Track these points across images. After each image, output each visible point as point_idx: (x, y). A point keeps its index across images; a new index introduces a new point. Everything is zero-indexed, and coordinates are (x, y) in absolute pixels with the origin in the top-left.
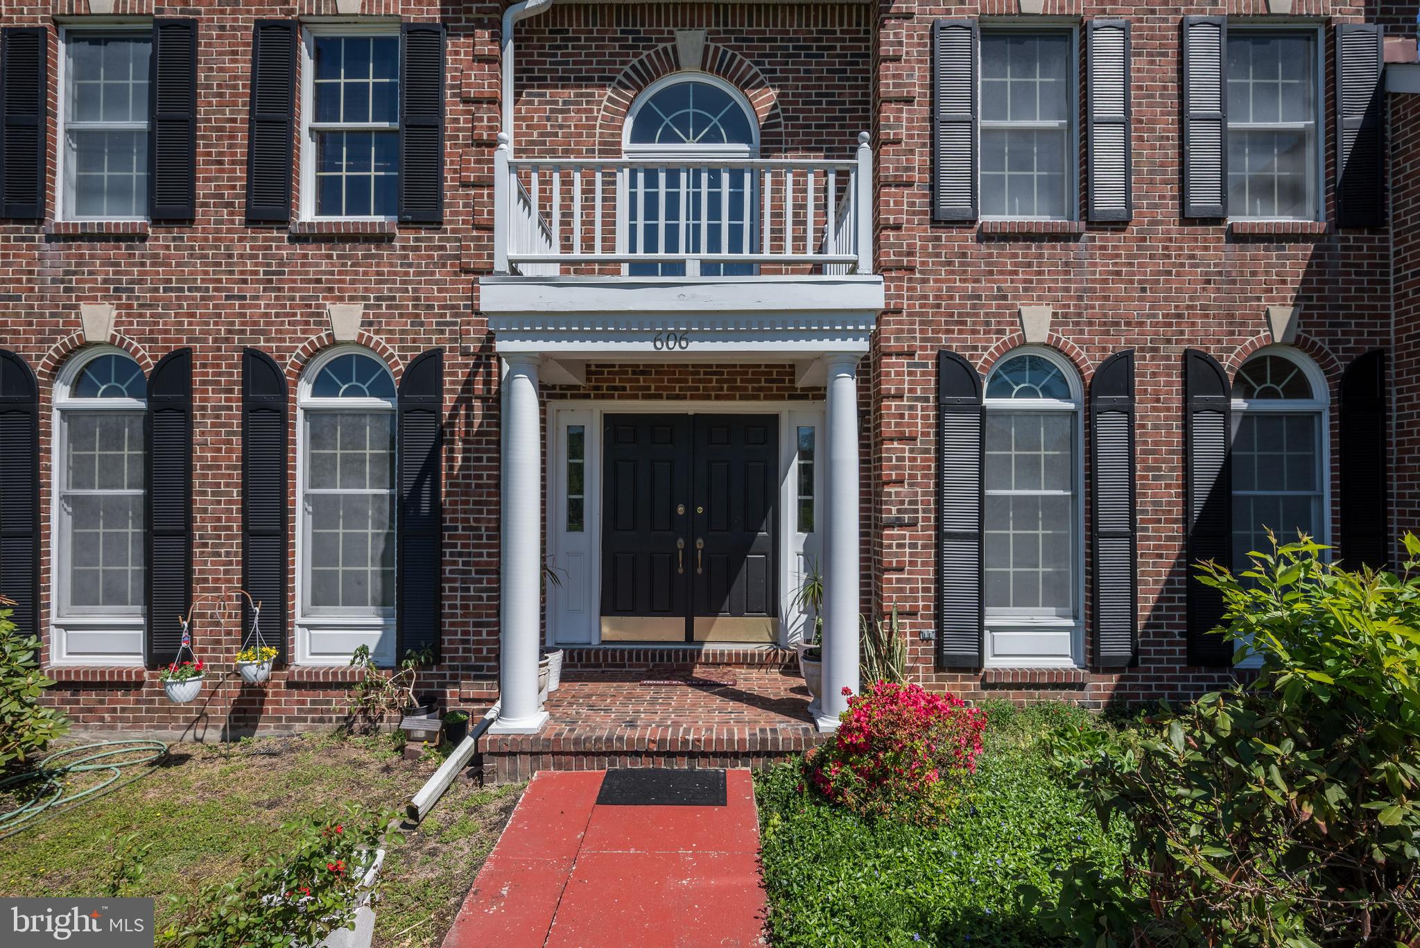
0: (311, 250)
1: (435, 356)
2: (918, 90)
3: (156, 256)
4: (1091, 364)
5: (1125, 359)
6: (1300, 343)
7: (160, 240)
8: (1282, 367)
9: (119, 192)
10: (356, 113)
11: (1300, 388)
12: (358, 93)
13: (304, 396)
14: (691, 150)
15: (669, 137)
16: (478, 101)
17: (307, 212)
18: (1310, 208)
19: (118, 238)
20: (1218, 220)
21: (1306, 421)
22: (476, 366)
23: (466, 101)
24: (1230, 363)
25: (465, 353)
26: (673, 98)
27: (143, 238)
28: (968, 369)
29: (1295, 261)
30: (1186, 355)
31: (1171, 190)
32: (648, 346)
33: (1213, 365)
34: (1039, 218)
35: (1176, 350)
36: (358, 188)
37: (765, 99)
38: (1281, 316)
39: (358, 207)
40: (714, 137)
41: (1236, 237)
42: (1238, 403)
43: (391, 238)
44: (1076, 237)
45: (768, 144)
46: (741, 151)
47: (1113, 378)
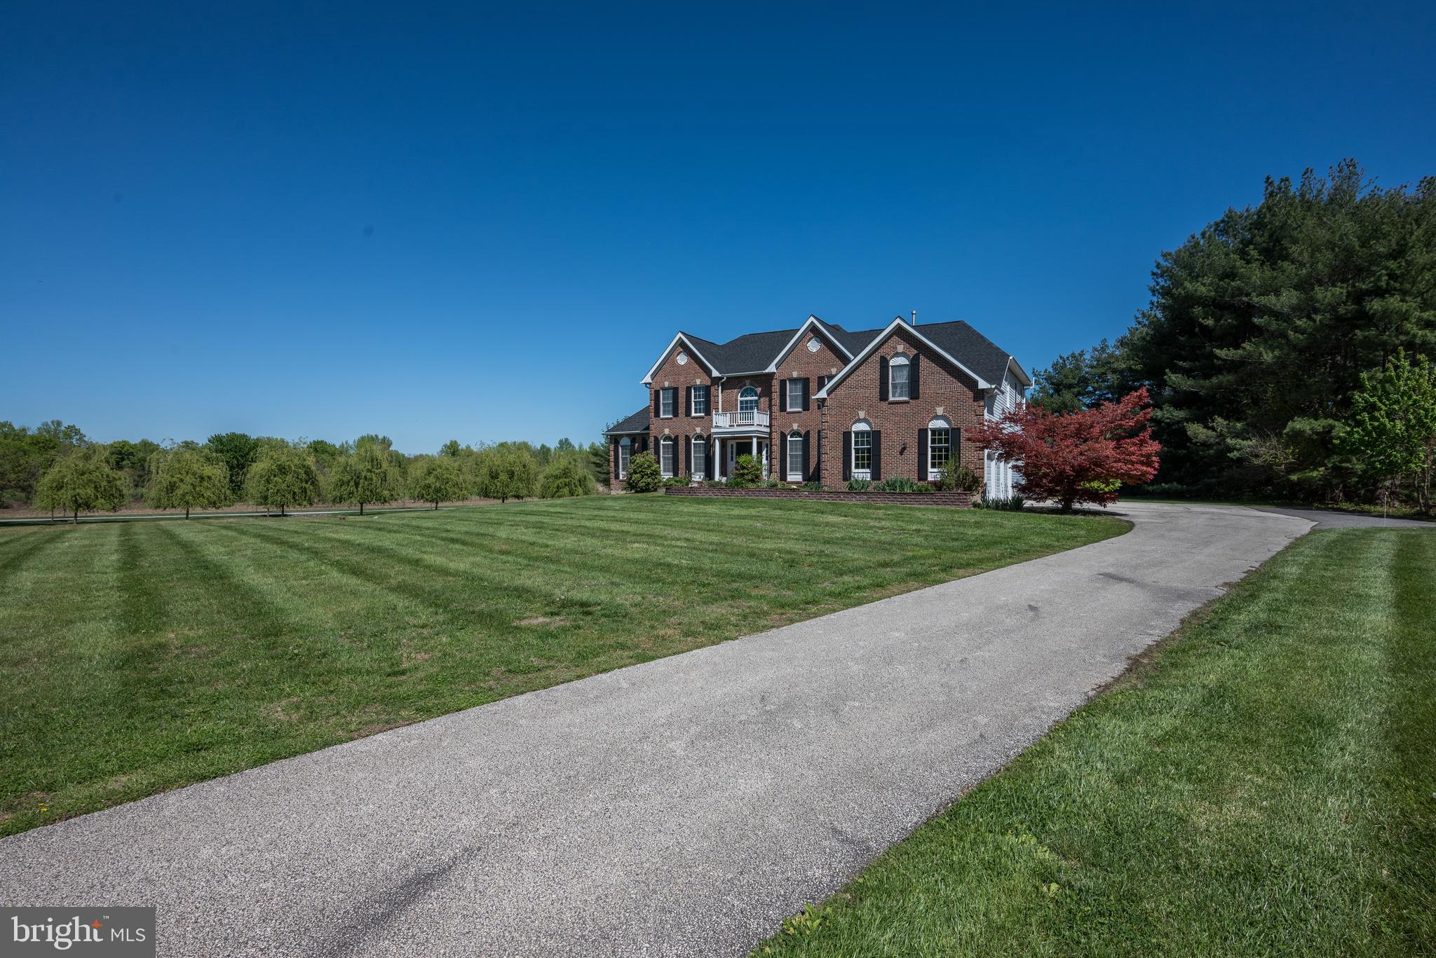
0: (694, 419)
2: (778, 390)
3: (674, 422)
5: (809, 431)
7: (674, 419)
9: (668, 411)
10: (700, 398)
12: (699, 395)
13: (693, 441)
14: (749, 398)
15: (745, 396)
16: (716, 396)
17: (693, 414)
19: (669, 419)
23: (714, 396)
26: (746, 390)
27: (672, 419)
28: (784, 434)
34: (796, 410)
36: (700, 409)
37: (759, 390)
39: (700, 412)
40: (752, 396)
43: (704, 418)
45: (760, 398)
46: (756, 398)
47: (808, 433)
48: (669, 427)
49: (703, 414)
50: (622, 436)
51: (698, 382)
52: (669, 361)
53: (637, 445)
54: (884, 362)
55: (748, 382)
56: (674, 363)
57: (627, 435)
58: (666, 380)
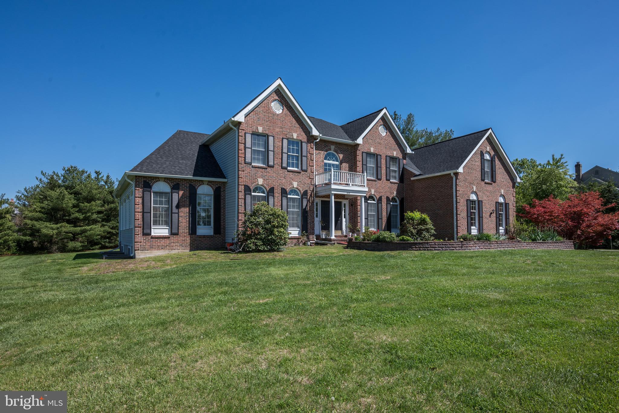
0: (290, 173)
1: (307, 191)
2: (361, 160)
3: (268, 172)
4: (378, 197)
5: (381, 196)
6: (396, 196)
8: (395, 199)
9: (259, 160)
10: (293, 152)
11: (396, 202)
12: (294, 149)
13: (288, 195)
14: (331, 162)
15: (328, 160)
16: (311, 154)
17: (288, 167)
18: (397, 180)
19: (263, 168)
20: (389, 181)
21: (397, 205)
22: (312, 192)
23: (310, 154)
24: (390, 198)
25: (310, 190)
26: (329, 154)
27: (267, 169)
29: (396, 186)
30: (387, 197)
31: (385, 176)
32: (346, 193)
33: (389, 198)
34: (372, 178)
35: (386, 196)
36: (293, 163)
37: (341, 156)
38: (395, 193)
39: (293, 166)
40: (334, 161)
41: (391, 183)
42: (391, 203)
43: (301, 173)
44: (376, 181)
45: (341, 163)
46: (337, 163)
47: (380, 199)
48: (262, 177)
49: (296, 169)
50: (157, 179)
51: (295, 136)
52: (263, 105)
53: (181, 193)
54: (482, 154)
55: (333, 147)
56: (268, 110)
57: (166, 180)
58: (260, 125)
